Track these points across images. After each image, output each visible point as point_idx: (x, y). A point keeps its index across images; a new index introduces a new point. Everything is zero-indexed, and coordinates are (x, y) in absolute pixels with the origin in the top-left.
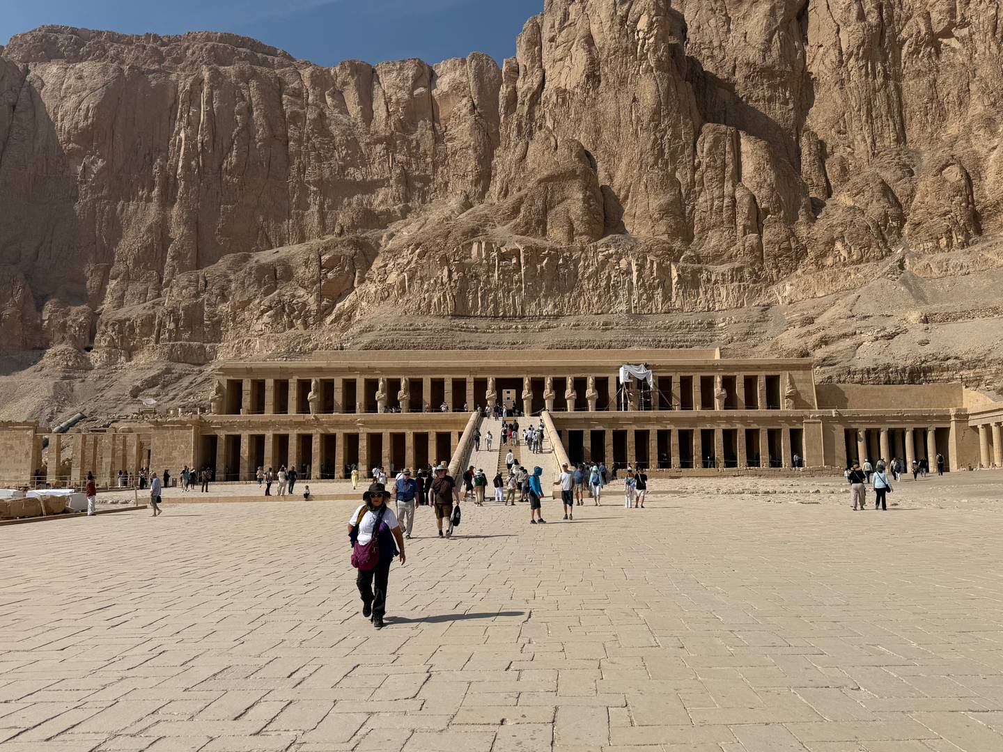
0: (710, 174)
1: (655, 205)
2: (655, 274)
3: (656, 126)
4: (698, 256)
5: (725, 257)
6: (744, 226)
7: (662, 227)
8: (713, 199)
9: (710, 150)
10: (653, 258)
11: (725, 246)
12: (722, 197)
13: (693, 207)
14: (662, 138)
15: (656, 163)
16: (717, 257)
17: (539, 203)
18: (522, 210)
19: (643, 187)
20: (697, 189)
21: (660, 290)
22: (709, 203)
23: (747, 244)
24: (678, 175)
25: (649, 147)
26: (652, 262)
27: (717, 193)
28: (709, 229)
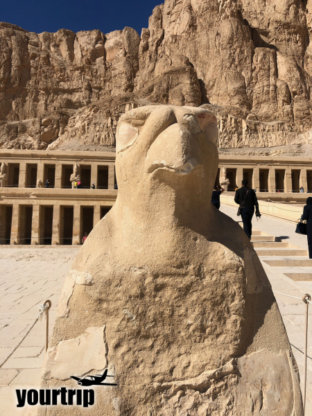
0: (262, 73)
1: (231, 88)
2: (233, 125)
3: (231, 47)
4: (256, 117)
5: (272, 118)
6: (283, 100)
7: (236, 100)
8: (263, 86)
9: (261, 60)
10: (232, 116)
11: (271, 112)
12: (269, 86)
13: (252, 91)
14: (234, 53)
15: (231, 66)
16: (267, 118)
17: (165, 85)
18: (155, 89)
19: (224, 79)
20: (254, 81)
21: (236, 135)
22: (261, 89)
23: (285, 111)
24: (243, 73)
25: (227, 57)
26: (231, 119)
27: (266, 83)
28: (261, 103)
